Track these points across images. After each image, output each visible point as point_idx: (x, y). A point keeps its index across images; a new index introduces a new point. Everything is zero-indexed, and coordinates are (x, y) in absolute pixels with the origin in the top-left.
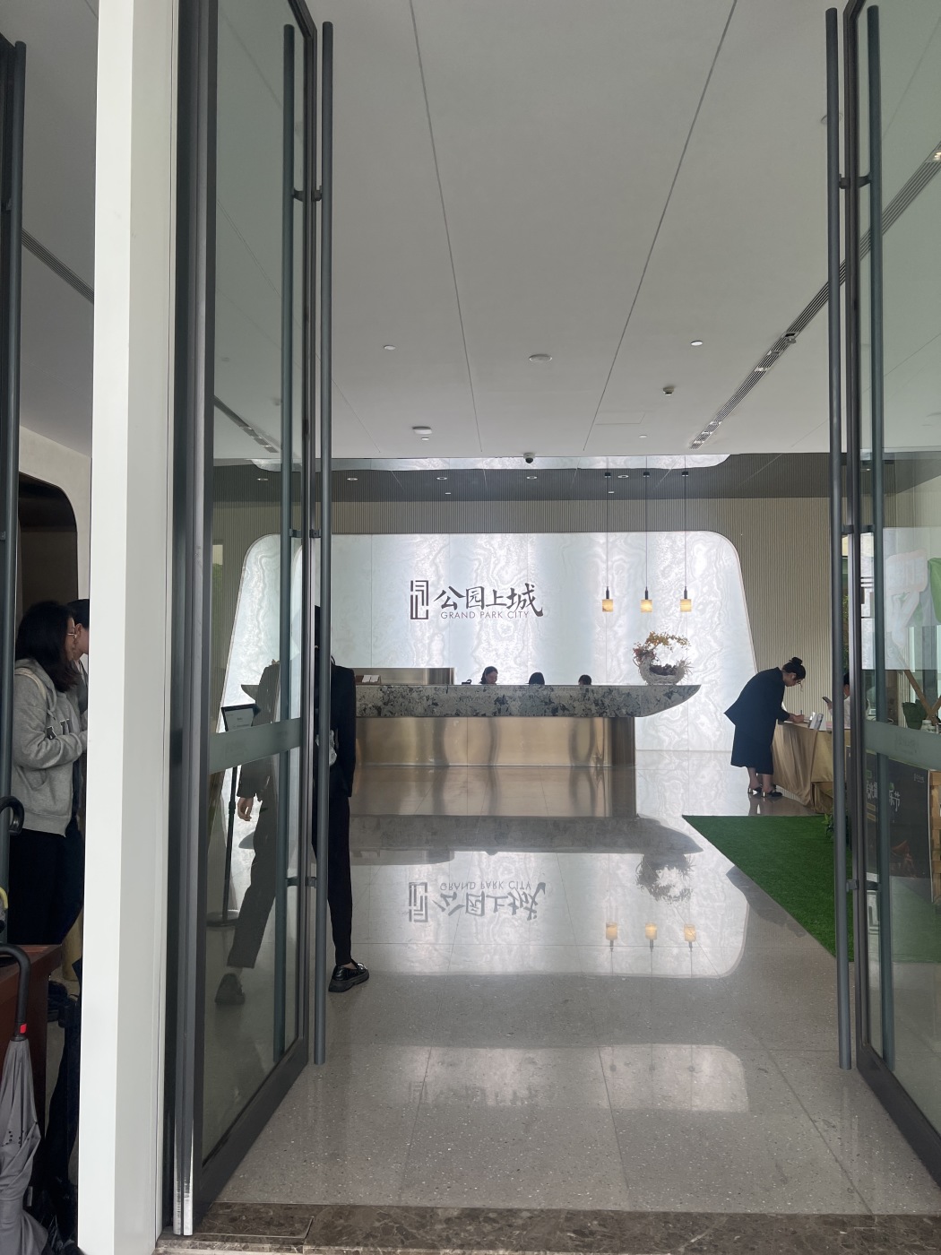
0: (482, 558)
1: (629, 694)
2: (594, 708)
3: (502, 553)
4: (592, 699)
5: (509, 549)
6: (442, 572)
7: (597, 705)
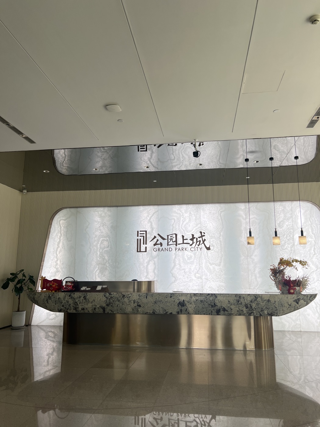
0: (176, 219)
1: (269, 301)
2: (245, 309)
3: (187, 215)
4: (243, 303)
5: (190, 213)
6: (154, 226)
7: (247, 307)
